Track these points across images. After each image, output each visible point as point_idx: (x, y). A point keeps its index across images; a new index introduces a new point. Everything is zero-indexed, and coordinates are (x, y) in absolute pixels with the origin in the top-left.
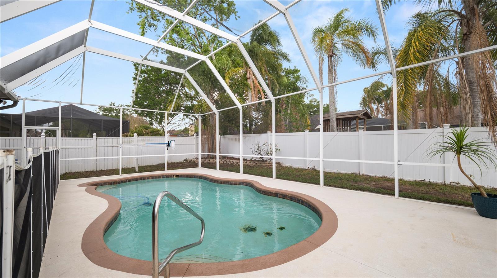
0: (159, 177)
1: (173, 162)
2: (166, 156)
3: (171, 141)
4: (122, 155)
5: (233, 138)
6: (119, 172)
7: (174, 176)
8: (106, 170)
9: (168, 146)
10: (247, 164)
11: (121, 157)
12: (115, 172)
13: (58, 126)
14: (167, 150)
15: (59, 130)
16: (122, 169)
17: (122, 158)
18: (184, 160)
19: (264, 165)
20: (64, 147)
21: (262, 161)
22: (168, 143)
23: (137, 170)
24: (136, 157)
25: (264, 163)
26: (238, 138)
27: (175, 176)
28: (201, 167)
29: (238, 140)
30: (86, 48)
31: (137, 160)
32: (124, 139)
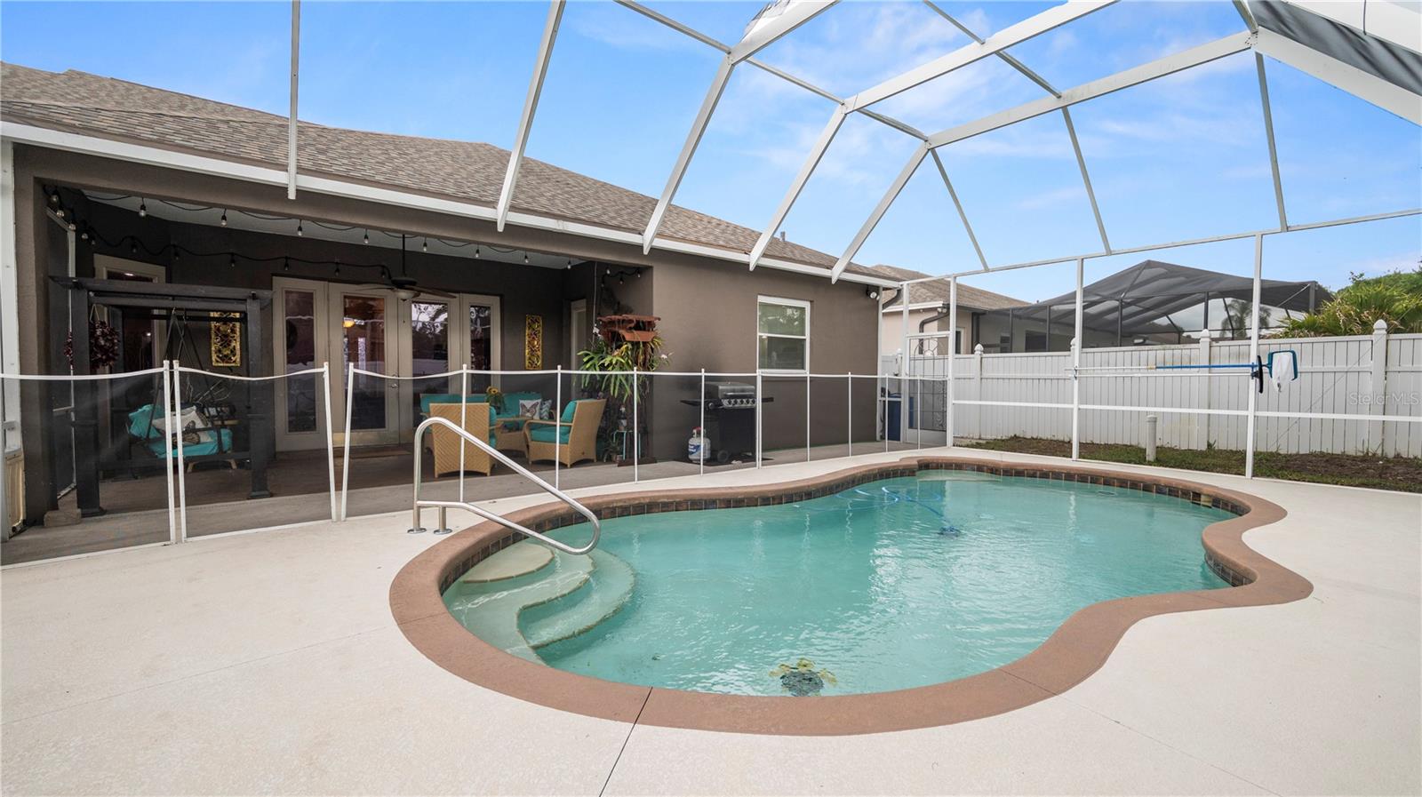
0: (1172, 490)
2: (1251, 420)
3: (1271, 355)
6: (1069, 450)
7: (1197, 495)
8: (1103, 443)
9: (1259, 375)
11: (1076, 406)
12: (1062, 448)
14: (1261, 391)
16: (1085, 445)
22: (1256, 363)
23: (1150, 455)
27: (1203, 498)
30: (927, 143)
31: (1155, 420)
32: (1160, 353)
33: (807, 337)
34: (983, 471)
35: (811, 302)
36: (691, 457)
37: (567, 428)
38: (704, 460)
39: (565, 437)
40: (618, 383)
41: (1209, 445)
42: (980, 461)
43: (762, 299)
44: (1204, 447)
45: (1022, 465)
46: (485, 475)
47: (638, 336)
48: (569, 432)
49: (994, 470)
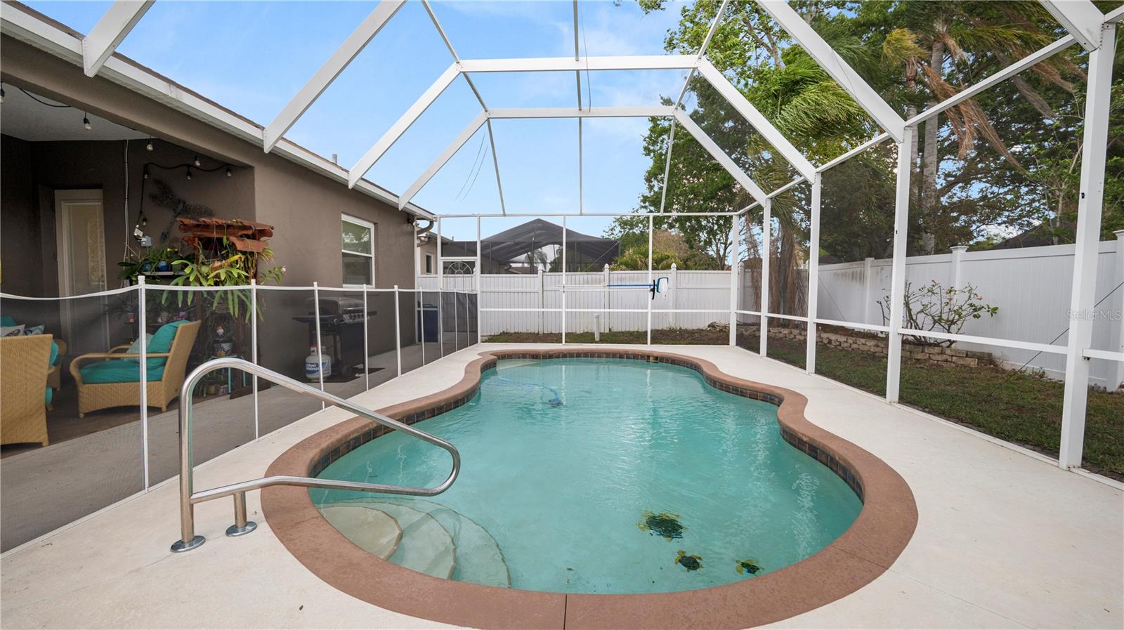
0: (635, 356)
1: (683, 328)
2: (649, 314)
3: (659, 279)
4: (567, 307)
5: (846, 273)
6: (561, 339)
7: (649, 357)
8: (557, 332)
9: (653, 290)
10: (866, 348)
11: (564, 310)
12: (556, 338)
13: (476, 256)
14: (653, 299)
15: (477, 260)
16: (567, 334)
17: (567, 313)
18: (709, 326)
19: (920, 356)
20: (484, 290)
21: (918, 345)
22: (653, 284)
23: (597, 337)
24: (596, 312)
25: (923, 352)
26: (858, 270)
27: (651, 358)
28: (737, 345)
29: (860, 278)
30: (487, 113)
31: (598, 317)
32: (586, 276)
33: (373, 255)
34: (526, 358)
35: (375, 224)
36: (309, 376)
37: (161, 360)
38: (324, 378)
39: (157, 372)
40: (236, 300)
41: (610, 329)
42: (524, 351)
43: (345, 218)
44: (607, 331)
45: (553, 351)
46: (38, 445)
47: (250, 245)
48: (164, 364)
49: (535, 356)
